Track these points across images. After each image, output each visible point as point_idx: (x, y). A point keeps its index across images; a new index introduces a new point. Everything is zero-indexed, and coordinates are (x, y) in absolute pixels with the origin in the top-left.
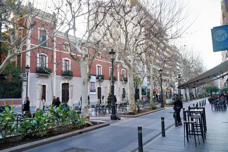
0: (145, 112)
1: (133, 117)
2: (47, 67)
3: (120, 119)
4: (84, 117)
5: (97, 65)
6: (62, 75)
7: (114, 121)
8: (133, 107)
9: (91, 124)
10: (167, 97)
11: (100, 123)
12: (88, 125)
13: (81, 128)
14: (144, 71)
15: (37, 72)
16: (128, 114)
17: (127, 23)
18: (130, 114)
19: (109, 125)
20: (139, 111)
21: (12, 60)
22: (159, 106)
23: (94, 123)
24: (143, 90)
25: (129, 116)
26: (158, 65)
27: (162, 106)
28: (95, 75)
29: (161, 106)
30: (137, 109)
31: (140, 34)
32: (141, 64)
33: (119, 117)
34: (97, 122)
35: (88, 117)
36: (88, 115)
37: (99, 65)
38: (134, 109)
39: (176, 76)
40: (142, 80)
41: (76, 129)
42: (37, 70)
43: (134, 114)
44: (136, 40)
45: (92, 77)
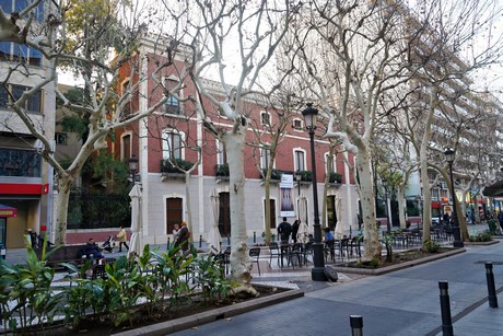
0: (407, 260)
1: (373, 274)
2: (183, 158)
3: (335, 280)
4: (237, 274)
5: (294, 150)
6: (217, 175)
7: (320, 284)
8: (373, 246)
9: (254, 291)
10: (473, 220)
11: (280, 290)
12: (247, 296)
13: (225, 303)
14: (408, 158)
15: (162, 171)
16: (359, 267)
17: (347, 37)
18: (366, 264)
19: (301, 295)
20: (390, 259)
21: (97, 145)
22: (447, 243)
23: (265, 290)
24: (410, 204)
25: (362, 270)
26: (443, 139)
27: (458, 244)
28: (291, 173)
29: (455, 244)
30: (384, 253)
31: (385, 63)
32: (400, 140)
33: (333, 275)
34: (271, 288)
35: (247, 275)
36: (245, 270)
37: (299, 149)
38: (376, 252)
39: (496, 167)
40: (404, 179)
41: (213, 304)
42: (162, 165)
43: (376, 266)
44: (376, 79)
45: (284, 176)
